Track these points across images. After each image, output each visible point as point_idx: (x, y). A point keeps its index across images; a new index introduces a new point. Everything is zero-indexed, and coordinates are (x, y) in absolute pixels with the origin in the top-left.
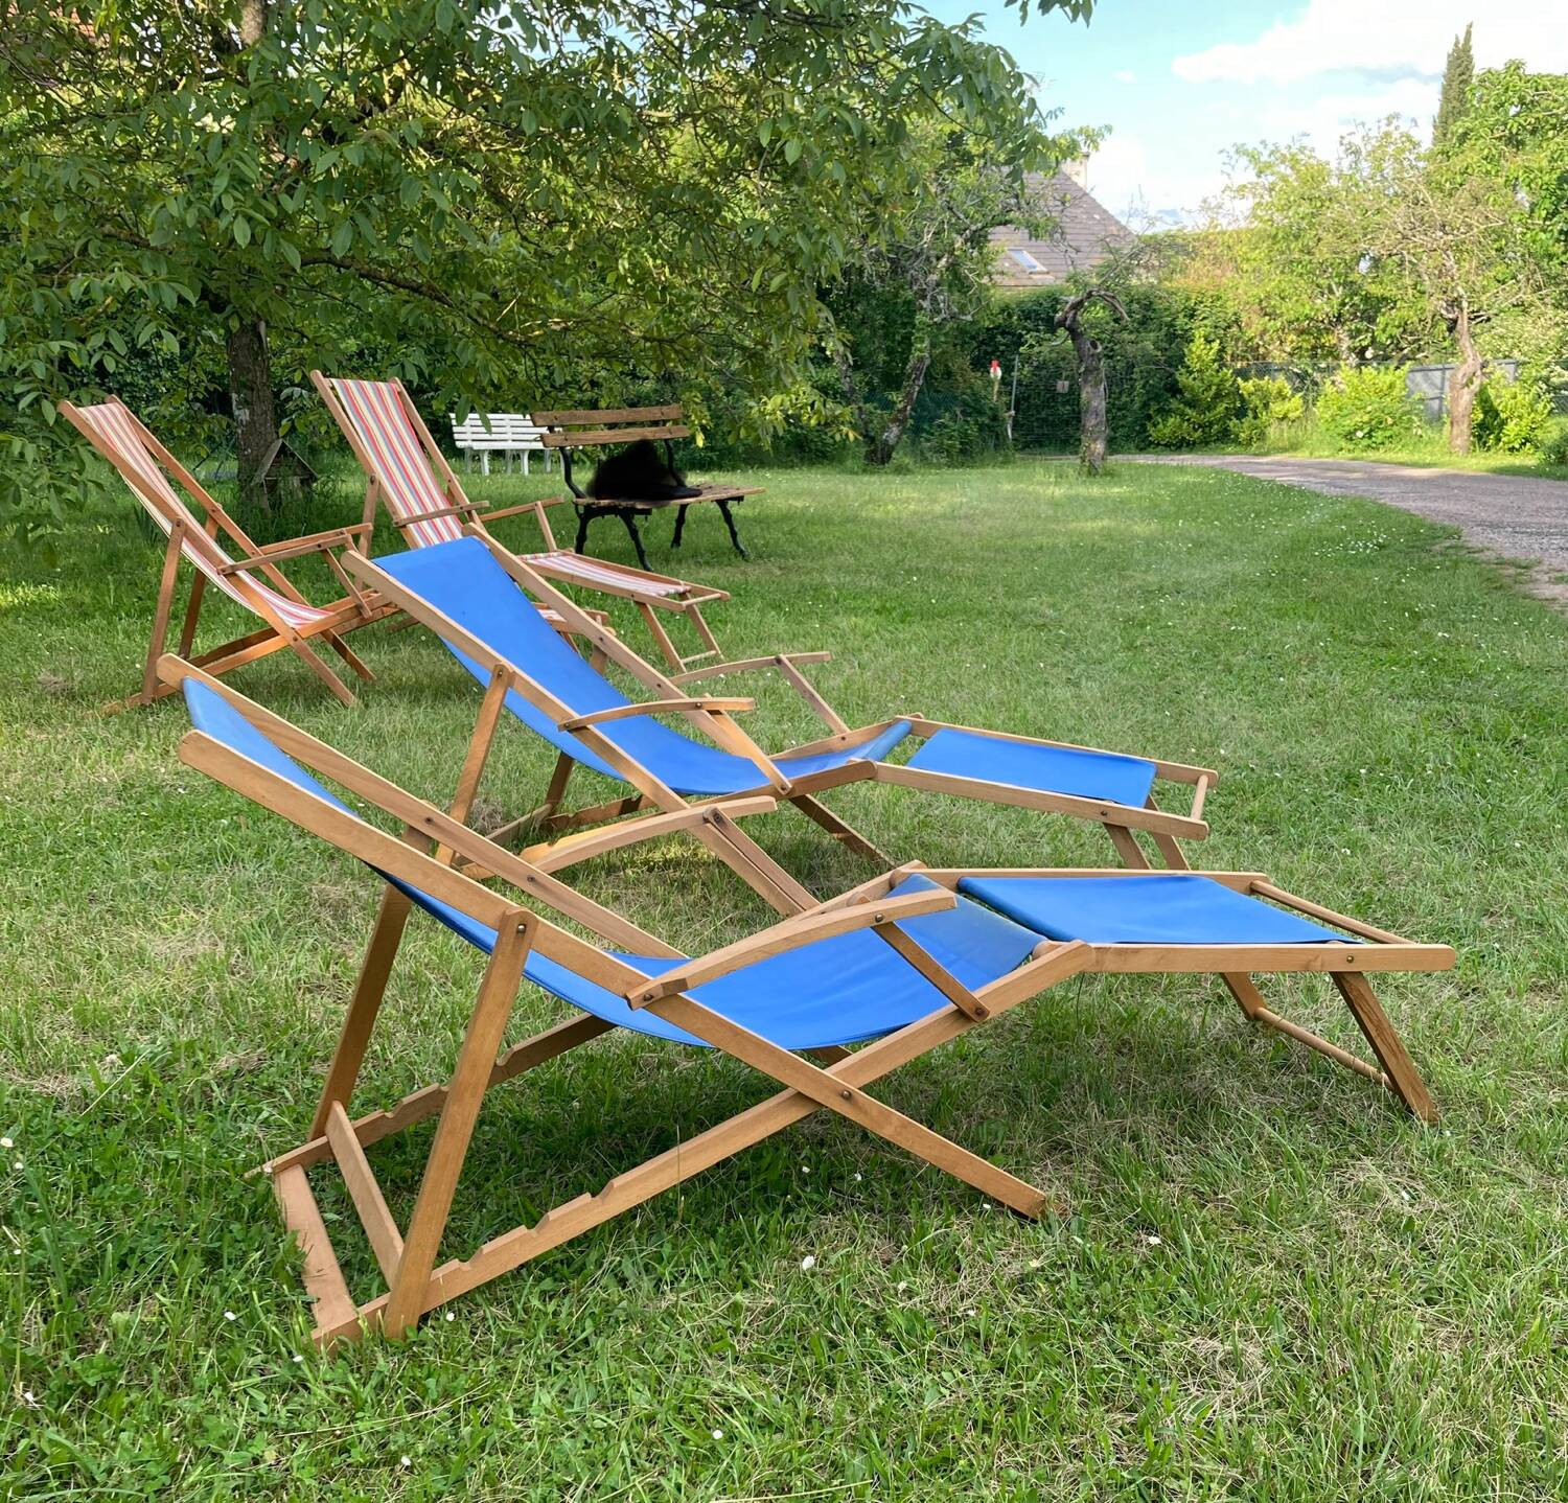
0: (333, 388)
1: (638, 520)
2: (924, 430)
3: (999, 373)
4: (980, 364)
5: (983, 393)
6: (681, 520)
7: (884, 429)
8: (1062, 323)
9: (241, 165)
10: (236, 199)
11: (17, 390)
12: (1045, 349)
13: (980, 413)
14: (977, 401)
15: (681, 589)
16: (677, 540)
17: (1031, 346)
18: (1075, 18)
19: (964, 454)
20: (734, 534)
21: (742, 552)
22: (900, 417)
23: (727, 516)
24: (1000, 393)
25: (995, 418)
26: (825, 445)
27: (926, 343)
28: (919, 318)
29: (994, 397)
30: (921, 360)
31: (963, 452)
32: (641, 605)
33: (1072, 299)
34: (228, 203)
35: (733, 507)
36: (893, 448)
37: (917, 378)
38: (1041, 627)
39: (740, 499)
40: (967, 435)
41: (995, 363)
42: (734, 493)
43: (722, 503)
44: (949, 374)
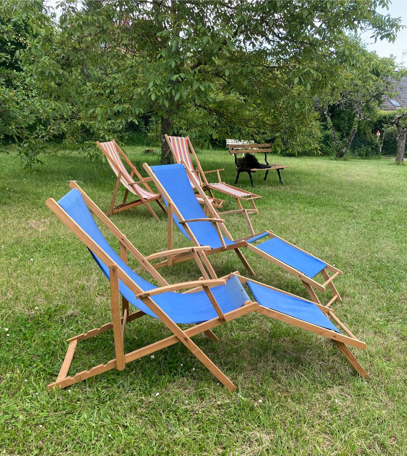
0: (170, 139)
1: (252, 174)
2: (356, 148)
3: (379, 134)
4: (374, 132)
5: (374, 139)
6: (267, 173)
7: (342, 148)
8: (394, 123)
9: (156, 80)
10: (154, 89)
11: (100, 132)
12: (389, 129)
13: (373, 144)
14: (372, 141)
15: (249, 195)
16: (265, 178)
17: (386, 128)
18: (390, 41)
19: (366, 156)
20: (280, 178)
21: (282, 182)
22: (347, 145)
23: (279, 173)
24: (379, 139)
25: (377, 146)
26: (327, 151)
27: (357, 126)
28: (355, 119)
29: (377, 141)
30: (355, 130)
31: (366, 155)
32: (237, 199)
33: (398, 116)
34: (152, 89)
35: (280, 170)
36: (344, 153)
37: (353, 135)
38: (351, 212)
39: (282, 169)
40: (368, 151)
41: (378, 131)
42: (281, 167)
43: (278, 170)
44: (365, 134)
